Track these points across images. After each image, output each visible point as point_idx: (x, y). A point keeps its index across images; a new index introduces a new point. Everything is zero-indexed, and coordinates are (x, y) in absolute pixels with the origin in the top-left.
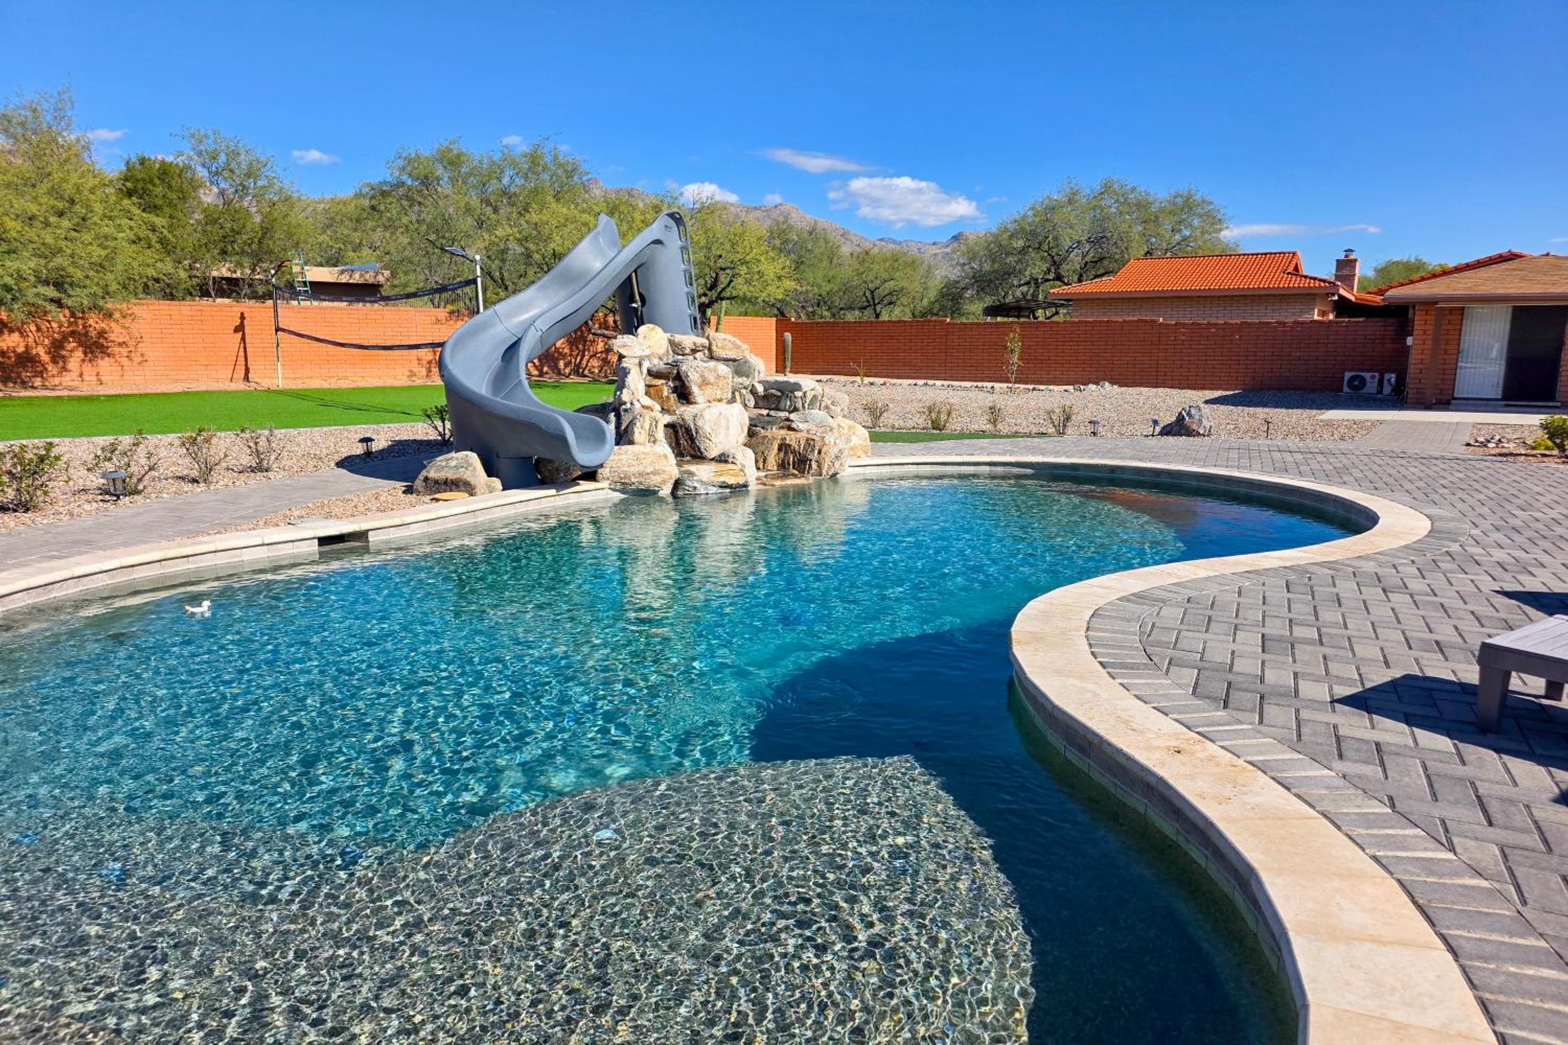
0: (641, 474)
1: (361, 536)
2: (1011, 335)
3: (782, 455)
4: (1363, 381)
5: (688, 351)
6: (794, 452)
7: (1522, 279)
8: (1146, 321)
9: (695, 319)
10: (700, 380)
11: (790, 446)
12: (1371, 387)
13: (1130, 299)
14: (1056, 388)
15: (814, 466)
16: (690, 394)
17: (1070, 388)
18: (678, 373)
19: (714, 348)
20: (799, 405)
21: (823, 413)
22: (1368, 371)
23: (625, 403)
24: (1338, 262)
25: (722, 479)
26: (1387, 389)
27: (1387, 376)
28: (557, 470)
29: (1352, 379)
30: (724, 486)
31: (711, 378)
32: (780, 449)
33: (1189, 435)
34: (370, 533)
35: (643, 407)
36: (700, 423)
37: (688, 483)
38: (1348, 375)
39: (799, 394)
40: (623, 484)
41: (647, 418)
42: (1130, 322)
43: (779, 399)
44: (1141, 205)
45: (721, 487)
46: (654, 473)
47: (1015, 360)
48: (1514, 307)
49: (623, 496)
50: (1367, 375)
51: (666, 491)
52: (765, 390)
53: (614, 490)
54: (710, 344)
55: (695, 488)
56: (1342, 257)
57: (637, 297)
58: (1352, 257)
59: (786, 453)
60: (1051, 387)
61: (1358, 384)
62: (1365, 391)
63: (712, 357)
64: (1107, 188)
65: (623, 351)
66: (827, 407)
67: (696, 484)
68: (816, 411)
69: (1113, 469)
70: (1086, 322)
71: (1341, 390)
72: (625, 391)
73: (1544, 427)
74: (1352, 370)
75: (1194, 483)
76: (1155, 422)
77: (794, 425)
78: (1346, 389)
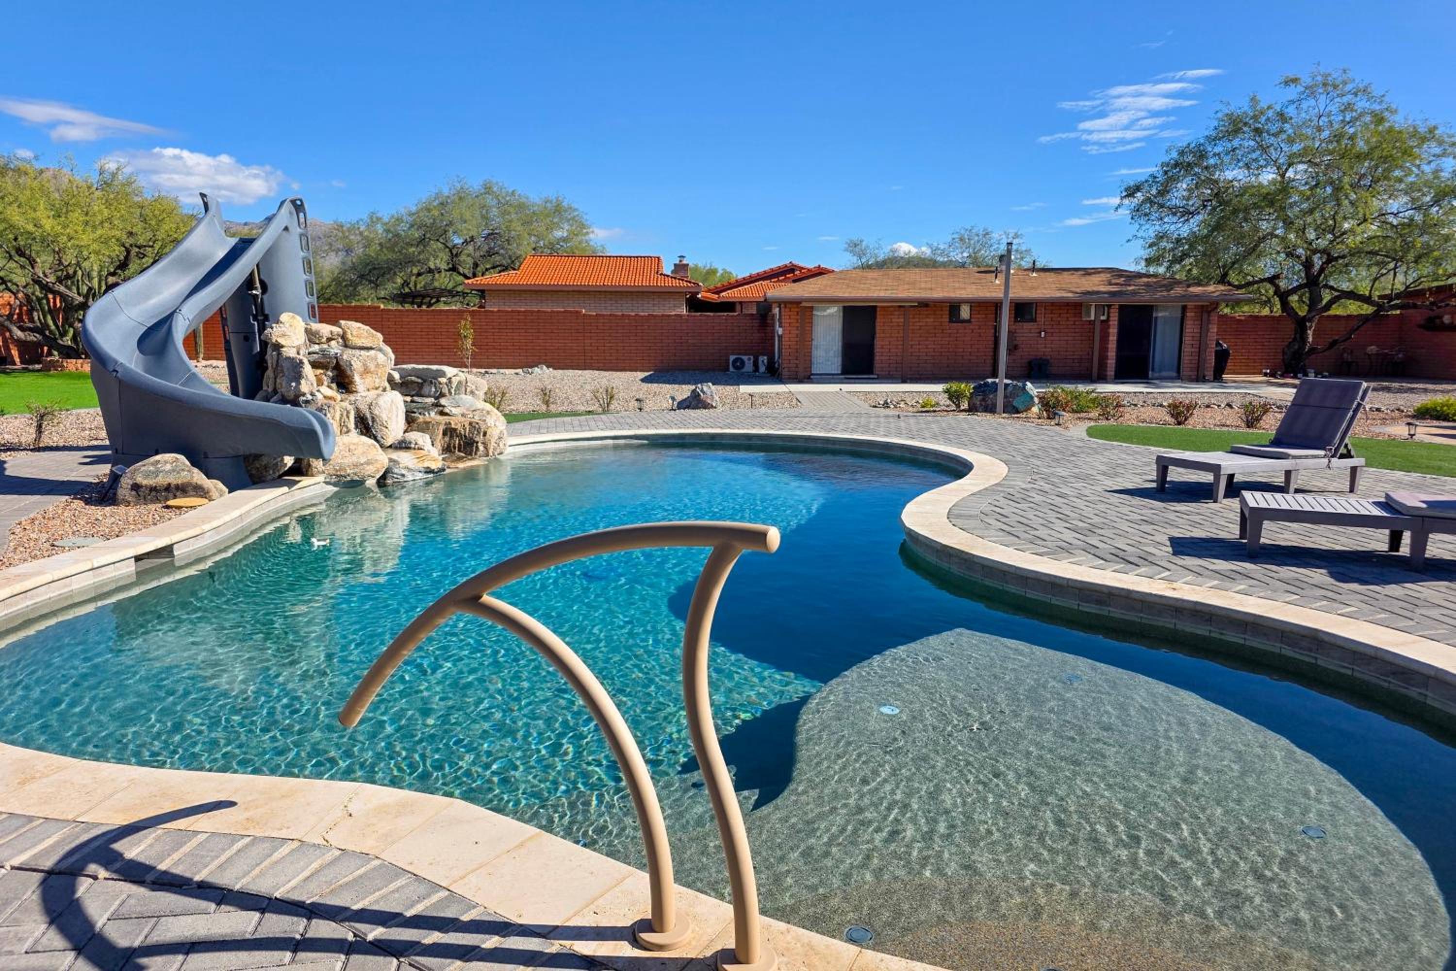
0: (356, 466)
1: (167, 551)
2: (463, 322)
3: (447, 439)
4: (743, 363)
5: (324, 340)
6: (460, 436)
7: (848, 286)
8: (571, 312)
9: (313, 307)
10: (362, 369)
11: (455, 430)
12: (749, 367)
13: (536, 292)
14: (507, 371)
15: (481, 448)
16: (351, 382)
17: (520, 371)
18: (337, 362)
19: (349, 336)
20: (445, 390)
21: (469, 398)
22: (745, 354)
23: (304, 395)
24: (675, 265)
25: (426, 464)
26: (762, 369)
27: (761, 358)
28: (266, 467)
29: (735, 361)
30: (429, 471)
31: (372, 367)
32: (445, 434)
33: (705, 408)
34: (175, 546)
35: (325, 397)
36: (376, 412)
37: (396, 471)
38: (732, 358)
39: (443, 380)
40: (337, 476)
41: (337, 408)
42: (558, 312)
43: (421, 386)
44: (521, 207)
45: (426, 472)
46: (368, 463)
47: (469, 346)
48: (844, 307)
49: (336, 489)
50: (745, 358)
51: (371, 483)
52: (401, 377)
53: (327, 483)
54: (345, 333)
55: (403, 475)
56: (677, 262)
57: (258, 285)
58: (685, 262)
59: (451, 437)
60: (502, 371)
61: (739, 364)
62: (744, 370)
63: (346, 346)
64: (488, 189)
65: (282, 341)
66: (472, 392)
67: (404, 472)
68: (463, 396)
69: (713, 436)
70: (519, 312)
71: (728, 370)
72: (303, 382)
73: (947, 391)
74: (733, 354)
75: (780, 443)
76: (673, 399)
77: (446, 410)
78: (731, 369)
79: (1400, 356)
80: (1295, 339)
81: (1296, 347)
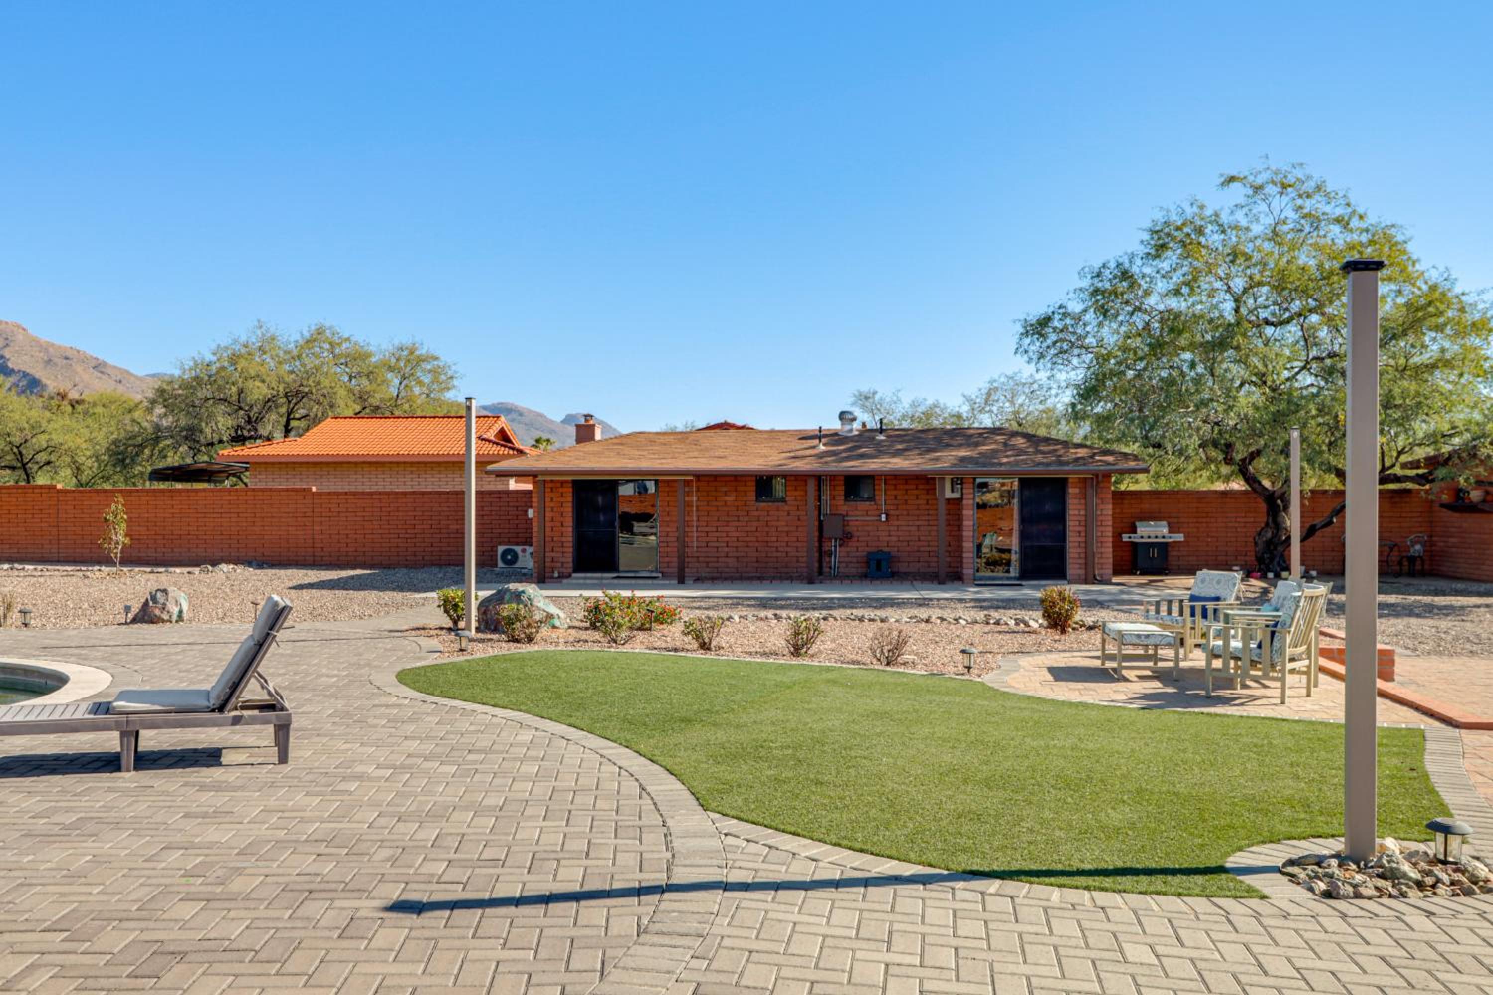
2: (113, 506)
4: (515, 556)
8: (297, 490)
12: (524, 561)
14: (178, 570)
17: (196, 569)
22: (517, 544)
29: (505, 553)
38: (501, 549)
42: (279, 491)
47: (120, 536)
50: (518, 549)
56: (581, 423)
58: (591, 422)
60: (172, 569)
61: (510, 558)
62: (517, 565)
71: (496, 565)
74: (500, 544)
76: (128, 609)
78: (500, 564)
79: (1418, 547)
80: (1267, 525)
81: (1269, 535)
